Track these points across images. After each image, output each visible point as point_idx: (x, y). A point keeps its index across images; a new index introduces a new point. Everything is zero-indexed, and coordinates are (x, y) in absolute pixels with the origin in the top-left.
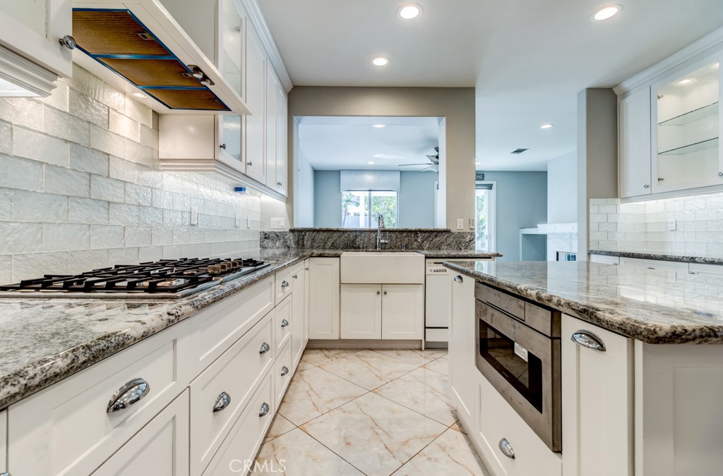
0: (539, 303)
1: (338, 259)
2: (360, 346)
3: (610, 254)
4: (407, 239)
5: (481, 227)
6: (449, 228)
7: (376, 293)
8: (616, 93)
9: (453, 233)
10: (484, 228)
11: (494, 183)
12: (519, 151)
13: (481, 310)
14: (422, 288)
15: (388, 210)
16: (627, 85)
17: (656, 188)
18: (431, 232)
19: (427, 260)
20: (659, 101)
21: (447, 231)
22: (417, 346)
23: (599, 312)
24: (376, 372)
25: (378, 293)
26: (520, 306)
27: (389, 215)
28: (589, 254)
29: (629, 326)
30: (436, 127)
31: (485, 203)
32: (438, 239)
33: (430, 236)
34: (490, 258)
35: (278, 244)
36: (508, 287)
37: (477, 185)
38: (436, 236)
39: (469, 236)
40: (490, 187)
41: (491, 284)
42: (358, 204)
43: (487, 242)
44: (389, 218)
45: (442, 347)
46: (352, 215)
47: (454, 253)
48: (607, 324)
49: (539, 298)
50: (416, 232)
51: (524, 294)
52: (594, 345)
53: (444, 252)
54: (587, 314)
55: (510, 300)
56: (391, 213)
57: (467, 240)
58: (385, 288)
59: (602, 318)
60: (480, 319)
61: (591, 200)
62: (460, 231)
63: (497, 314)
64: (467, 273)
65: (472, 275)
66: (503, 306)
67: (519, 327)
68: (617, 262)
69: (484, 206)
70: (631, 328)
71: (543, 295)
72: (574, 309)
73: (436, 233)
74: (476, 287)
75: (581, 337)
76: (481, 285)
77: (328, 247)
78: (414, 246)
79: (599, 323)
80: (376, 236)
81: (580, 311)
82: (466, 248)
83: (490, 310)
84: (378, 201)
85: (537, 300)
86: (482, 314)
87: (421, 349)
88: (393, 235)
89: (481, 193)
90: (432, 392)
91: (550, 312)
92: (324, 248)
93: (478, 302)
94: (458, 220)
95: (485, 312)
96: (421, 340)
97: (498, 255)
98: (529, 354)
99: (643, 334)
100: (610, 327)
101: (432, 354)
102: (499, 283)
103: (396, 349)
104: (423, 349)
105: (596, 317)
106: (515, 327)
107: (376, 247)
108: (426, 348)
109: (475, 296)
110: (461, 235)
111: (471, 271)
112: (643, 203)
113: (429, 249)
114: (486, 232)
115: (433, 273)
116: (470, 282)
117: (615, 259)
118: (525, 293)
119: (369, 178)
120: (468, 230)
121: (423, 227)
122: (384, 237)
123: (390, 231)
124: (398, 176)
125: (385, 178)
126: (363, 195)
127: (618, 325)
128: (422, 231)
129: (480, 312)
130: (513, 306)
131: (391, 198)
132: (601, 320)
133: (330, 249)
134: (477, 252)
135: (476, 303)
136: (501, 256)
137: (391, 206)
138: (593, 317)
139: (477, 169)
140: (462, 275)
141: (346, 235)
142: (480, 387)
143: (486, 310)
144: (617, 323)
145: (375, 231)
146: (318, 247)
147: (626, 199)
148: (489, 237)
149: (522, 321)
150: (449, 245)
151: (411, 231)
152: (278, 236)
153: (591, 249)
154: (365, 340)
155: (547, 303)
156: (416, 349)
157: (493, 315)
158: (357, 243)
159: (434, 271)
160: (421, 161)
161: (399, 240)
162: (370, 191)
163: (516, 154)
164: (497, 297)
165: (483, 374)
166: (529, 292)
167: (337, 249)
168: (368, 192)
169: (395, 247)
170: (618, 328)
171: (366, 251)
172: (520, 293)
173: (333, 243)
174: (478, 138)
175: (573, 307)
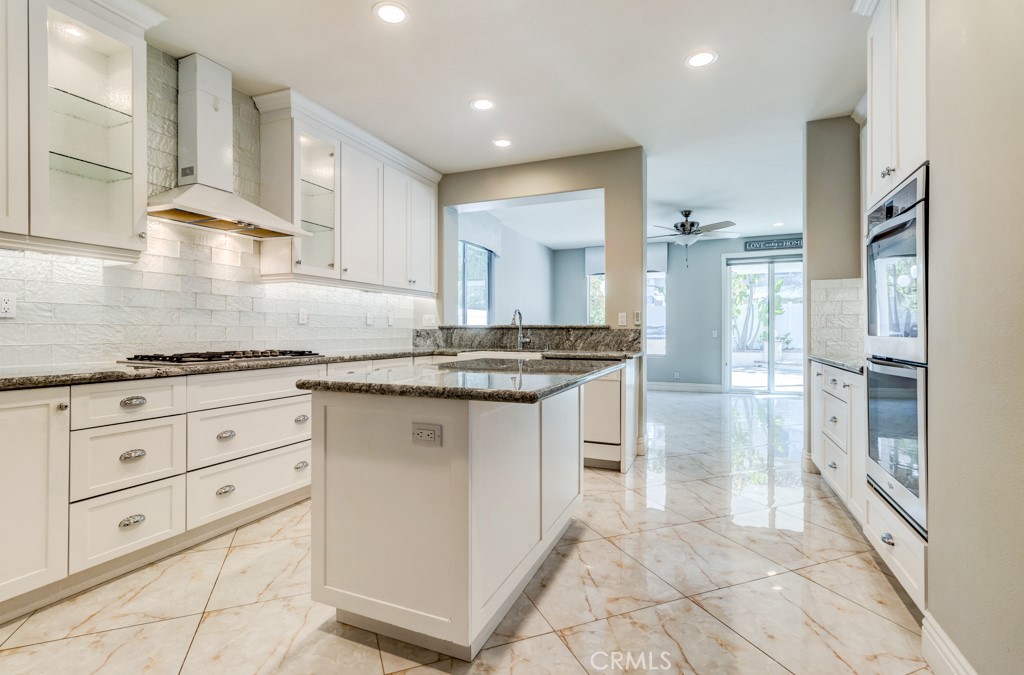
6: (608, 325)
9: (613, 331)
18: (585, 328)
21: (607, 328)
32: (594, 337)
33: (584, 334)
35: (428, 342)
38: (592, 334)
39: (633, 335)
50: (568, 329)
53: (602, 354)
57: (630, 339)
62: (622, 328)
73: (591, 331)
82: (628, 349)
94: (620, 314)
110: (622, 333)
113: (584, 349)
120: (632, 327)
121: (575, 324)
128: (574, 328)
150: (607, 345)
152: (428, 334)
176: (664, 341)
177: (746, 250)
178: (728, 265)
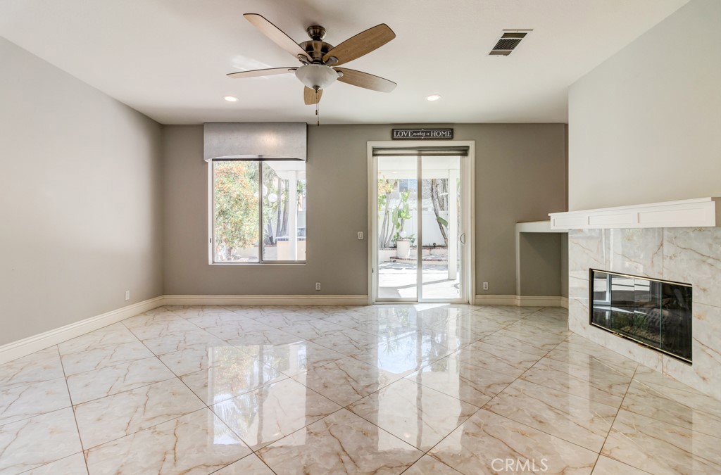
11: (472, 145)
40: (464, 151)
162: (261, 159)
168: (257, 163)
176: (305, 241)
177: (393, 139)
178: (374, 155)
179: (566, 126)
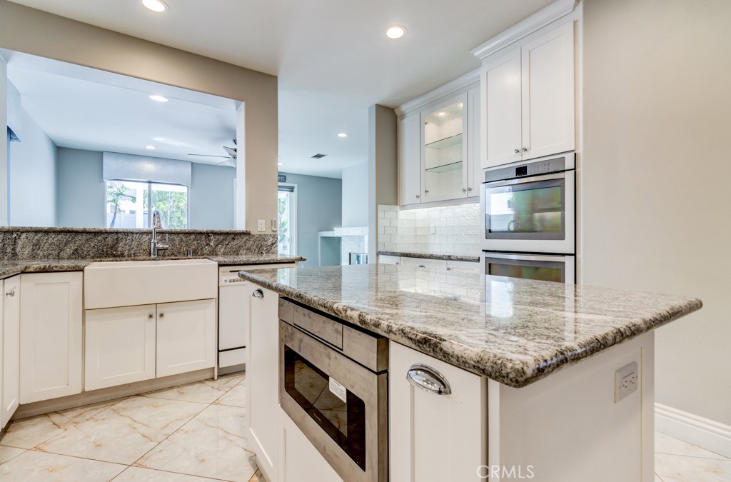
0: (363, 328)
1: (82, 272)
2: (121, 393)
3: (393, 254)
4: (195, 242)
5: (283, 229)
6: (248, 230)
7: (147, 316)
8: (397, 113)
9: (253, 236)
10: (285, 230)
11: (296, 186)
12: (318, 156)
13: (287, 334)
14: (214, 303)
15: (178, 208)
16: (405, 108)
17: (424, 198)
18: (228, 234)
19: (220, 268)
20: (426, 126)
21: (246, 234)
22: (208, 376)
23: (444, 343)
24: (144, 430)
25: (151, 316)
26: (336, 331)
27: (179, 214)
28: (377, 255)
29: (489, 364)
30: (233, 112)
31: (287, 206)
32: (235, 242)
33: (225, 239)
34: (293, 262)
36: (322, 306)
37: (279, 187)
38: (233, 239)
39: (271, 239)
40: (292, 189)
41: (300, 301)
42: (134, 199)
43: (288, 244)
44: (179, 218)
45: (239, 371)
46: (128, 212)
47: (254, 259)
48: (458, 361)
49: (363, 322)
50: (208, 234)
51: (342, 316)
52: (436, 386)
53: (243, 258)
54: (427, 344)
55: (324, 322)
56: (182, 212)
57: (269, 244)
58: (160, 310)
59: (450, 351)
60: (285, 346)
61: (379, 206)
62: (262, 233)
63: (307, 339)
64: (269, 287)
65: (276, 289)
66: (315, 330)
67: (336, 358)
68: (399, 262)
69: (286, 210)
70: (493, 367)
71: (368, 318)
72: (411, 339)
73: (233, 236)
74: (280, 305)
75: (417, 374)
76: (287, 302)
77: (66, 256)
78: (205, 252)
79: (446, 357)
80: (150, 239)
81: (419, 342)
82: (268, 252)
83: (298, 335)
84: (163, 197)
85: (359, 324)
86: (288, 339)
87: (213, 379)
88: (177, 239)
89: (283, 195)
90: (225, 438)
91: (376, 340)
92: (59, 257)
93: (283, 323)
94: (259, 221)
95: (291, 337)
96: (214, 368)
97: (301, 259)
98: (348, 392)
99: (511, 376)
100: (461, 363)
101: (228, 382)
102: (309, 301)
103: (178, 386)
104: (216, 378)
105: (441, 349)
106: (329, 358)
107: (150, 254)
108: (220, 376)
109: (279, 316)
110: (262, 238)
111: (274, 284)
112: (413, 211)
113: (224, 254)
114: (287, 235)
115: (228, 283)
116: (272, 298)
117: (397, 259)
118: (344, 315)
119: (149, 167)
120: (270, 232)
121: (217, 229)
122: (162, 240)
123: (171, 233)
124: (188, 170)
125: (171, 169)
126: (140, 189)
127: (473, 363)
128: (215, 233)
129: (286, 336)
130: (329, 330)
131: (181, 194)
132: (448, 354)
133: (69, 258)
134: (279, 258)
135: (280, 324)
136: (304, 260)
137: (181, 204)
138: (438, 350)
139: (279, 171)
140: (264, 290)
141: (100, 238)
142: (285, 431)
143: (293, 333)
144: (472, 359)
145: (149, 233)
146: (47, 257)
147: (403, 207)
148: (290, 240)
149: (339, 351)
150: (249, 249)
151: (201, 233)
153: (379, 250)
154: (129, 385)
155: (373, 329)
156: (207, 380)
157: (301, 341)
158: (120, 249)
159: (230, 281)
160: (216, 154)
161: (184, 244)
162: (150, 182)
163: (315, 159)
164: (307, 318)
165: (290, 416)
166: (349, 313)
167: (84, 258)
168: (147, 184)
169: (179, 253)
170: (474, 366)
171: (134, 260)
172: (337, 314)
173: (76, 250)
174: (280, 136)
175: (410, 336)
179: (341, 180)
